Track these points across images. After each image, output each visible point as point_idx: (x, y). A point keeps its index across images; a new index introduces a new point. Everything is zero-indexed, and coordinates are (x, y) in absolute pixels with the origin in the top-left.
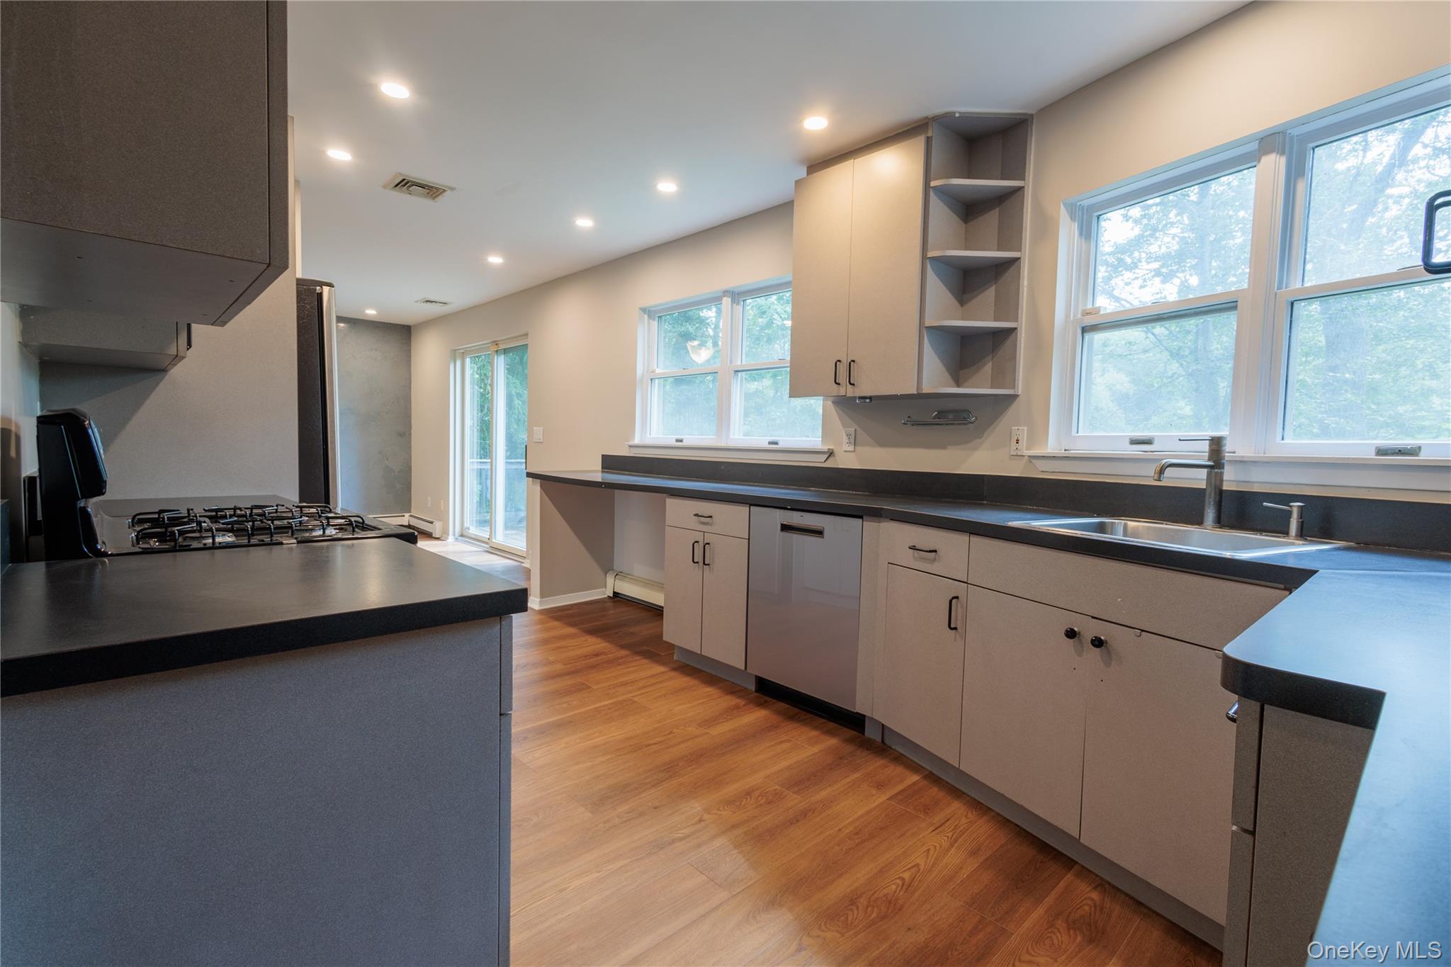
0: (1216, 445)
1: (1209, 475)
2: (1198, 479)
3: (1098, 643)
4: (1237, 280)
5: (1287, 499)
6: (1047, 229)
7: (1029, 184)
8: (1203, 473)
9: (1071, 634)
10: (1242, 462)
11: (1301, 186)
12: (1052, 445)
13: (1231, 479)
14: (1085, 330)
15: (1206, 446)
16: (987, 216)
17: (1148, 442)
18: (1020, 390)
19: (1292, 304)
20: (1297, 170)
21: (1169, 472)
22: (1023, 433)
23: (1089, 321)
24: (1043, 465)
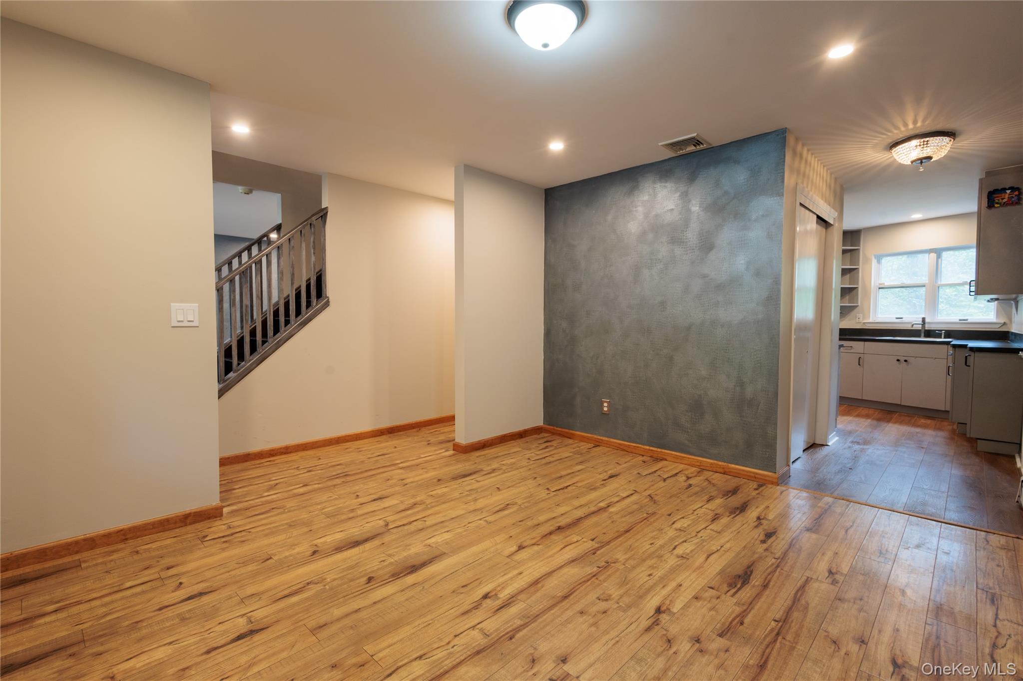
0: (924, 319)
1: (922, 326)
2: (919, 327)
3: (906, 361)
4: (924, 280)
5: (941, 331)
6: (868, 261)
7: (861, 248)
8: (921, 326)
9: (898, 360)
10: (929, 323)
11: (940, 260)
12: (871, 320)
13: (927, 327)
14: (879, 288)
15: (921, 319)
16: (847, 254)
17: (902, 318)
18: (859, 304)
19: (939, 287)
20: (939, 257)
21: (914, 326)
22: (861, 316)
23: (881, 286)
24: (869, 325)
